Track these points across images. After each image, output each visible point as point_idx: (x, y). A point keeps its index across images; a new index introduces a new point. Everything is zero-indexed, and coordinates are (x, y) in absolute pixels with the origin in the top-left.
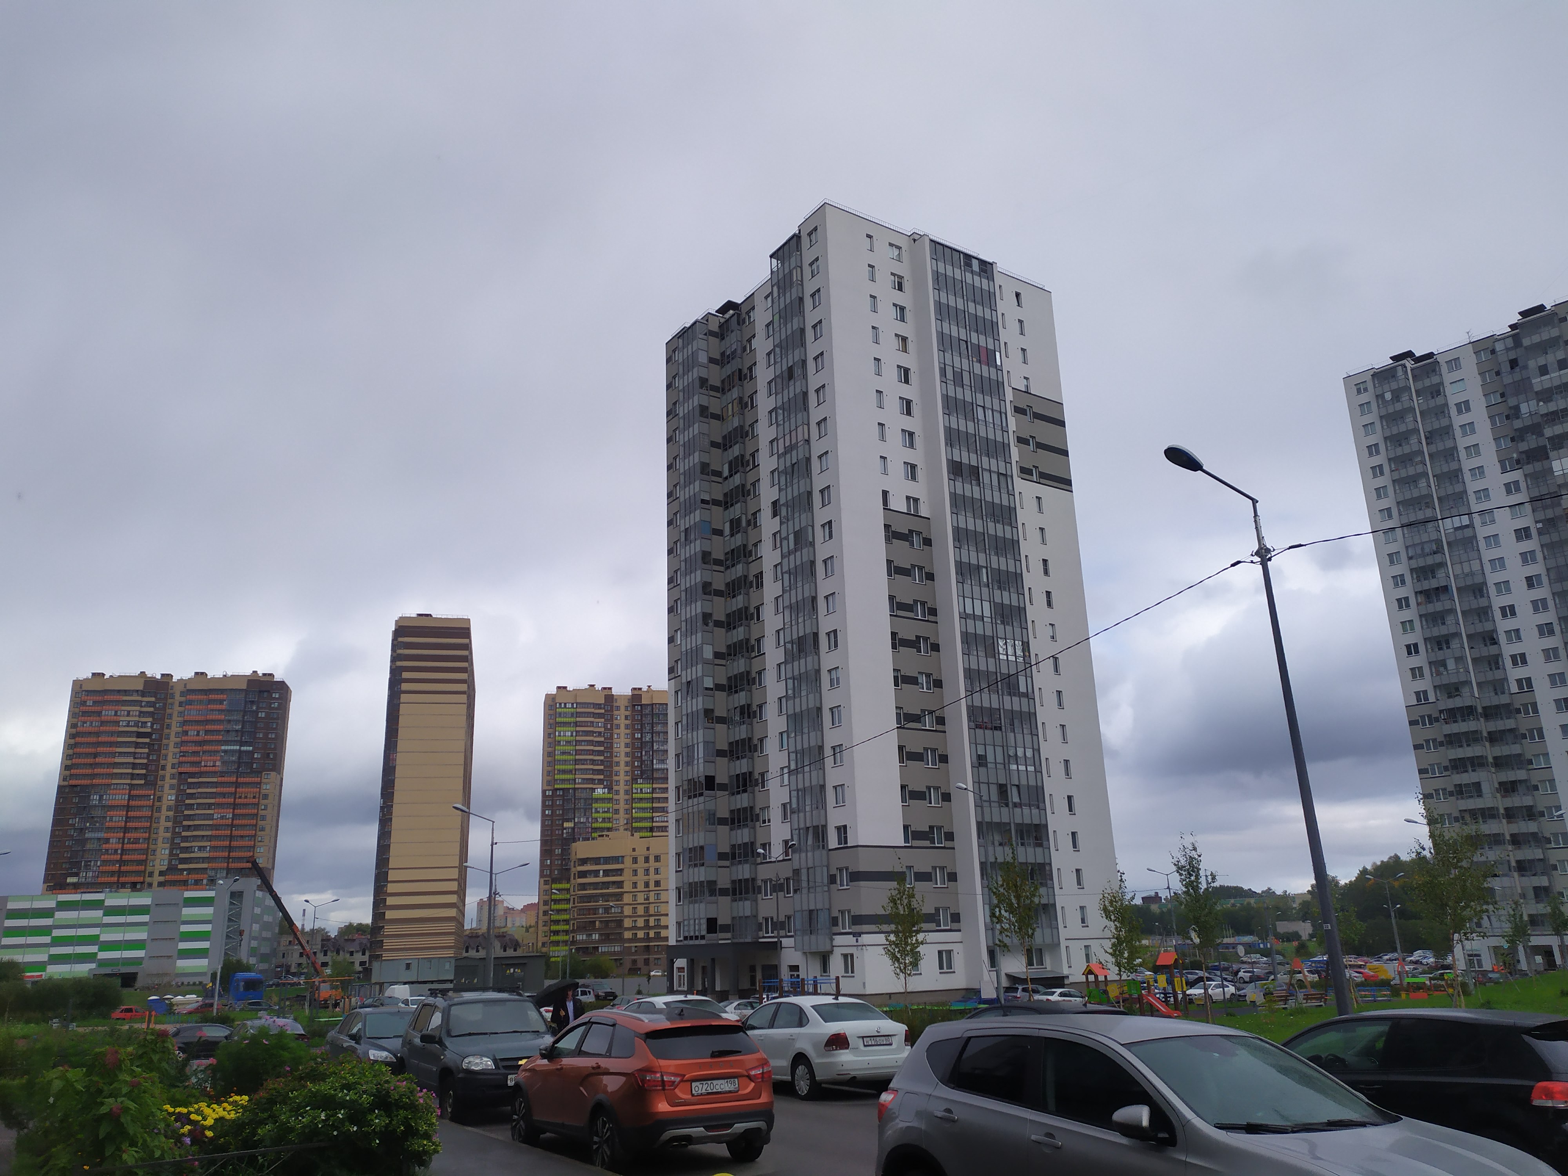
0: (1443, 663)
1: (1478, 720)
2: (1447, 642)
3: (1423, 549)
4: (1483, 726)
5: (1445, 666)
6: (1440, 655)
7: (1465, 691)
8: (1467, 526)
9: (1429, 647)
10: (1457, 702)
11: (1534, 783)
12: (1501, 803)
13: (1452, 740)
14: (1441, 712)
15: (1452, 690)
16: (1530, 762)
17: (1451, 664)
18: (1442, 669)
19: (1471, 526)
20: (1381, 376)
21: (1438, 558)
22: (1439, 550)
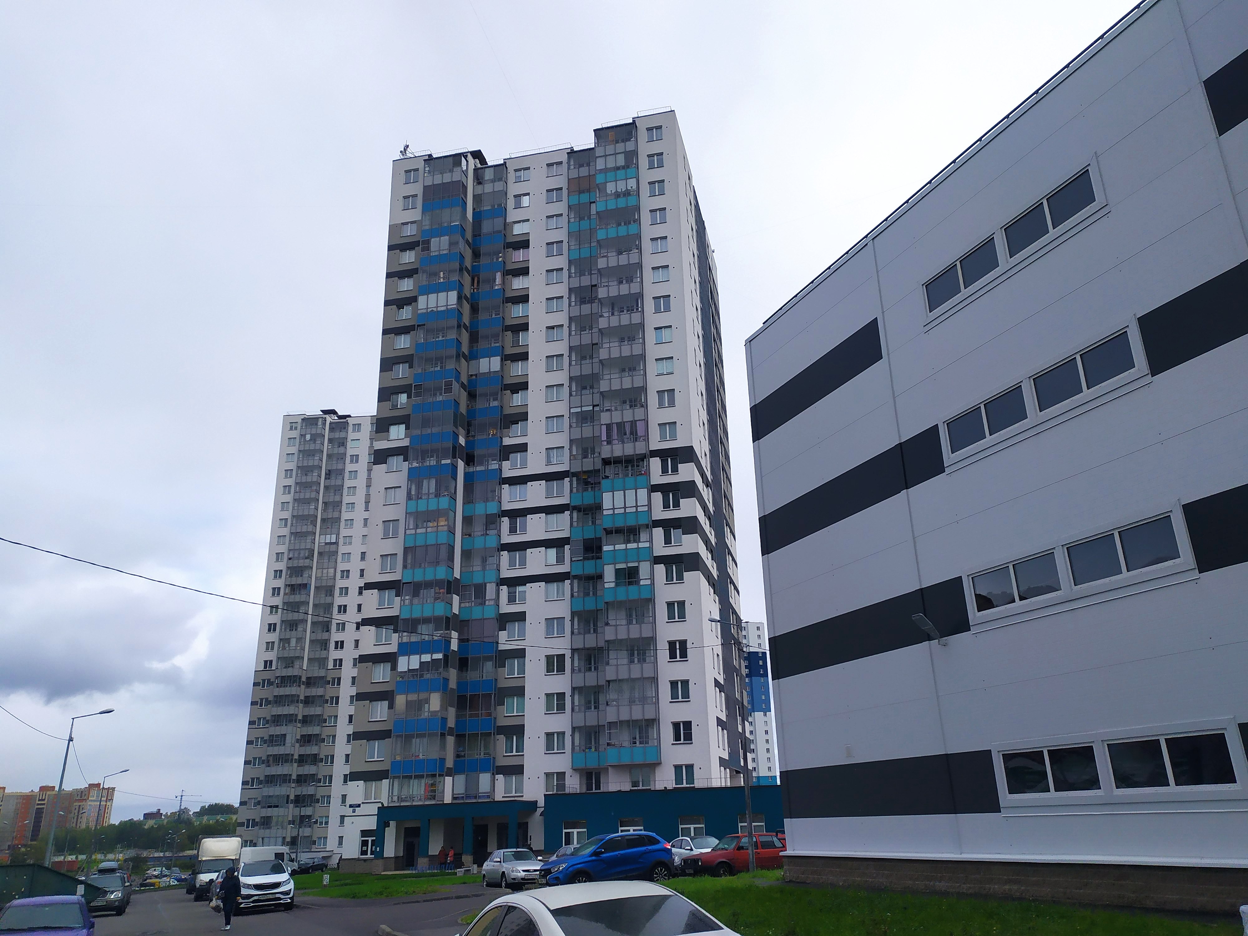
0: (288, 641)
1: (300, 686)
2: (296, 626)
3: (299, 554)
4: (302, 692)
5: (289, 643)
6: (288, 635)
7: (297, 664)
8: (334, 543)
9: (283, 627)
10: (290, 672)
11: (323, 737)
12: (297, 751)
13: (279, 700)
14: (277, 677)
15: (288, 662)
16: (325, 721)
17: (293, 642)
18: (287, 645)
19: (336, 543)
20: (309, 421)
21: (307, 562)
22: (311, 557)
